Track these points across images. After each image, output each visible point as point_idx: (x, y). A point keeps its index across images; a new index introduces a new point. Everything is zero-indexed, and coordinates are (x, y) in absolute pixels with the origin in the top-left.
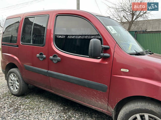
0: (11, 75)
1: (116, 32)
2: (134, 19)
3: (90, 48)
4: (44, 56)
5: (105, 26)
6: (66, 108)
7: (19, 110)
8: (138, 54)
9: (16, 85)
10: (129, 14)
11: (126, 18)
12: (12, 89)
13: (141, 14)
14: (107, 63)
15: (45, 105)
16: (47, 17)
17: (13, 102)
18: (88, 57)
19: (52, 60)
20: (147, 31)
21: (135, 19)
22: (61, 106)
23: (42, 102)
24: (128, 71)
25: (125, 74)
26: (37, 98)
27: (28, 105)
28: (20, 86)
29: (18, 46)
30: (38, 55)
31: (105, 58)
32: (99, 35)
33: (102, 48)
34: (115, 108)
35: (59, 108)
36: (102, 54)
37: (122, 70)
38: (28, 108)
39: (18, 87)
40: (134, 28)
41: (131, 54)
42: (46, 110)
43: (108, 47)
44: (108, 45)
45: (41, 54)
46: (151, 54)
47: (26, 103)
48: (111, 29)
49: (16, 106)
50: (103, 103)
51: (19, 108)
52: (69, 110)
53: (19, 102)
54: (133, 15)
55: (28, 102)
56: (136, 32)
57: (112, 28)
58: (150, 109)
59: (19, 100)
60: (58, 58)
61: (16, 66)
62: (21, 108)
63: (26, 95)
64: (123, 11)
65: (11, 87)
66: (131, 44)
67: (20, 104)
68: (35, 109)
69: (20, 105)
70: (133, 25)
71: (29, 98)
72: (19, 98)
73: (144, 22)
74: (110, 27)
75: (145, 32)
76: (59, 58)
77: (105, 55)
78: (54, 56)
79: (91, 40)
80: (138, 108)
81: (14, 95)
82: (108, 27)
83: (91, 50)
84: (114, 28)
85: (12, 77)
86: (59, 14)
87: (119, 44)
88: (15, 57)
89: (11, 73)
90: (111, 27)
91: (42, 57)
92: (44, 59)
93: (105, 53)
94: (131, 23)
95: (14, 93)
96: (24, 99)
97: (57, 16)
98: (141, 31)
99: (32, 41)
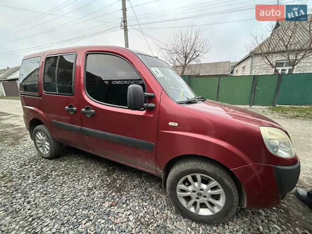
0: (38, 134)
1: (163, 75)
2: (187, 62)
3: (128, 98)
4: (75, 108)
5: (148, 67)
6: (111, 168)
7: (49, 178)
8: (189, 102)
9: (46, 146)
10: (182, 56)
11: (180, 61)
12: (42, 151)
13: (194, 57)
14: (152, 116)
15: (85, 167)
16: (74, 56)
17: (42, 168)
18: (127, 107)
19: (84, 114)
20: (200, 75)
21: (189, 62)
22: (105, 167)
23: (81, 163)
24: (177, 124)
25: (174, 128)
26: (75, 159)
27: (63, 169)
28: (50, 146)
29: (40, 96)
30: (67, 107)
31: (149, 110)
32: (141, 80)
33: (145, 97)
34: (164, 169)
35: (103, 169)
36: (145, 105)
37: (170, 124)
38: (62, 174)
39: (49, 148)
40: (187, 72)
41: (180, 103)
42: (86, 174)
43: (152, 94)
44: (153, 92)
45: (70, 106)
46: (203, 101)
47: (61, 167)
48: (156, 71)
49: (46, 172)
50: (150, 164)
51: (49, 175)
52: (114, 171)
53: (51, 167)
54: (186, 57)
55: (63, 166)
56: (189, 76)
57: (158, 71)
58: (202, 169)
59: (51, 164)
60: (92, 111)
61: (42, 122)
62: (52, 175)
63: (62, 156)
64: (175, 54)
65: (40, 149)
66: (182, 90)
67: (52, 169)
68: (72, 174)
69: (52, 171)
70: (186, 69)
71: (65, 160)
72: (51, 162)
73: (196, 66)
74: (155, 69)
75: (198, 76)
76: (94, 111)
77: (149, 105)
78: (87, 109)
79: (130, 86)
80: (189, 168)
81: (46, 158)
82: (153, 69)
83: (130, 99)
84: (160, 70)
85: (39, 136)
86: (88, 51)
87: (166, 91)
88: (41, 112)
89: (37, 131)
90: (157, 69)
91: (72, 110)
92: (75, 112)
93: (149, 102)
94: (184, 66)
95: (44, 156)
96: (58, 161)
97: (87, 55)
98: (194, 76)
99: (57, 89)
